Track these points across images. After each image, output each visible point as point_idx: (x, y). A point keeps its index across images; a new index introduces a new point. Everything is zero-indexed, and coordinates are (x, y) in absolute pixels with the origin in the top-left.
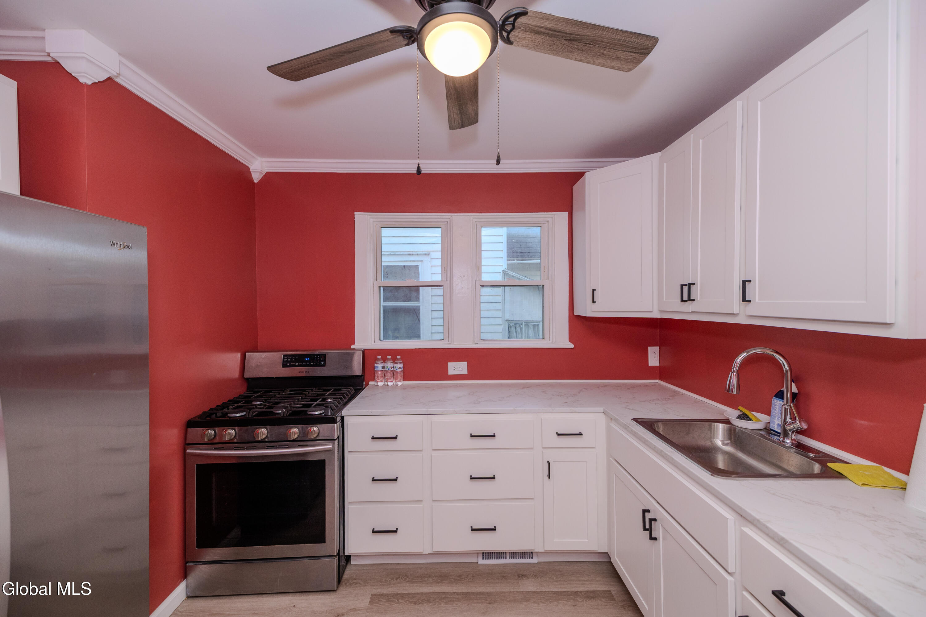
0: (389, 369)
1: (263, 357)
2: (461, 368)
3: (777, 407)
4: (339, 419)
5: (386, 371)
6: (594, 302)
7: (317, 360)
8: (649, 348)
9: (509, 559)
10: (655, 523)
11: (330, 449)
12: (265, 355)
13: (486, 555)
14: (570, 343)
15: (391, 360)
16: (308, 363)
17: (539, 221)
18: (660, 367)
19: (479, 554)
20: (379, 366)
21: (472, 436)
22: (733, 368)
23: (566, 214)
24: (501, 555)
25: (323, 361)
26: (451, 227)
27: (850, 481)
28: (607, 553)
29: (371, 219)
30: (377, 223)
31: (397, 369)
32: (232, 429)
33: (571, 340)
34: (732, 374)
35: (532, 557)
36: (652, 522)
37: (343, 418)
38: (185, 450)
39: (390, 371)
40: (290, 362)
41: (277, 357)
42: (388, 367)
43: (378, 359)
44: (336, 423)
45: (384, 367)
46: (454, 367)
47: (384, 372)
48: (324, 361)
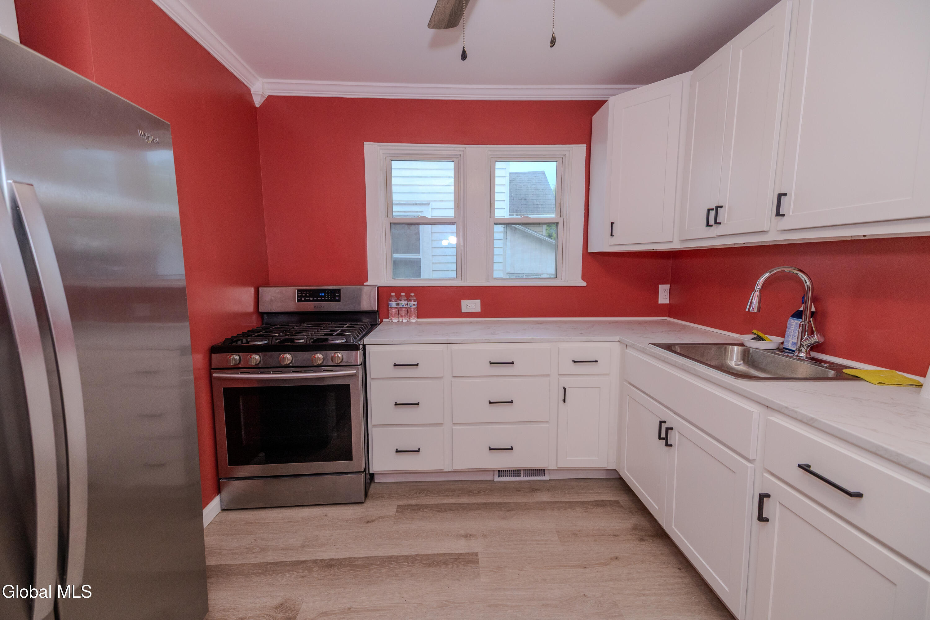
0: (403, 306)
1: (277, 291)
2: (474, 306)
3: (793, 326)
4: (361, 347)
5: (401, 307)
6: (612, 235)
7: (331, 295)
8: (660, 285)
9: (523, 476)
10: (671, 432)
11: (354, 374)
12: (280, 290)
13: (502, 473)
14: (583, 281)
15: (405, 297)
16: (323, 298)
17: (555, 155)
18: (669, 305)
19: (495, 472)
20: (393, 304)
21: (491, 363)
22: (756, 287)
23: (583, 148)
24: (515, 472)
25: (337, 296)
26: (465, 161)
27: (866, 382)
28: (615, 470)
29: (381, 151)
30: (386, 155)
31: (411, 306)
32: (257, 354)
33: (583, 279)
34: (754, 293)
35: (544, 475)
36: (669, 430)
37: (364, 346)
38: (210, 375)
39: (404, 308)
40: (303, 297)
41: (291, 292)
42: (402, 304)
43: (391, 296)
44: (359, 350)
45: (398, 304)
46: (467, 305)
47: (398, 309)
48: (339, 296)
